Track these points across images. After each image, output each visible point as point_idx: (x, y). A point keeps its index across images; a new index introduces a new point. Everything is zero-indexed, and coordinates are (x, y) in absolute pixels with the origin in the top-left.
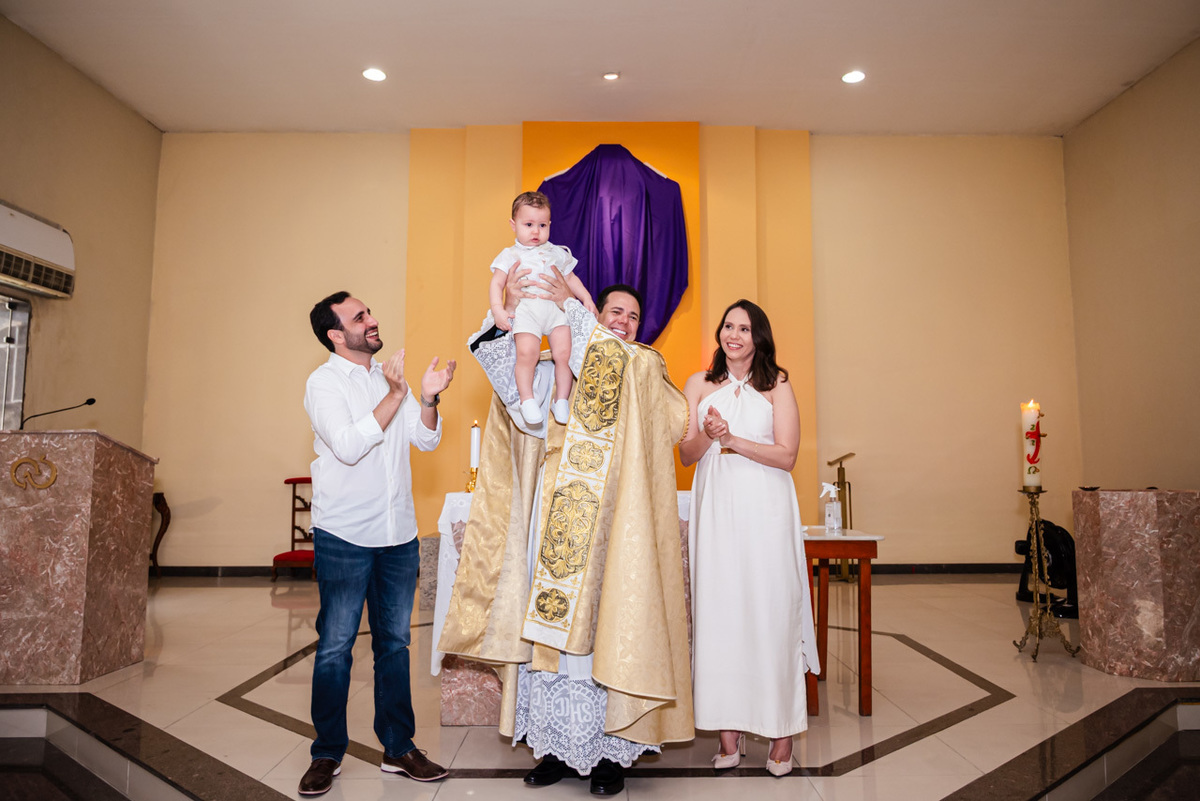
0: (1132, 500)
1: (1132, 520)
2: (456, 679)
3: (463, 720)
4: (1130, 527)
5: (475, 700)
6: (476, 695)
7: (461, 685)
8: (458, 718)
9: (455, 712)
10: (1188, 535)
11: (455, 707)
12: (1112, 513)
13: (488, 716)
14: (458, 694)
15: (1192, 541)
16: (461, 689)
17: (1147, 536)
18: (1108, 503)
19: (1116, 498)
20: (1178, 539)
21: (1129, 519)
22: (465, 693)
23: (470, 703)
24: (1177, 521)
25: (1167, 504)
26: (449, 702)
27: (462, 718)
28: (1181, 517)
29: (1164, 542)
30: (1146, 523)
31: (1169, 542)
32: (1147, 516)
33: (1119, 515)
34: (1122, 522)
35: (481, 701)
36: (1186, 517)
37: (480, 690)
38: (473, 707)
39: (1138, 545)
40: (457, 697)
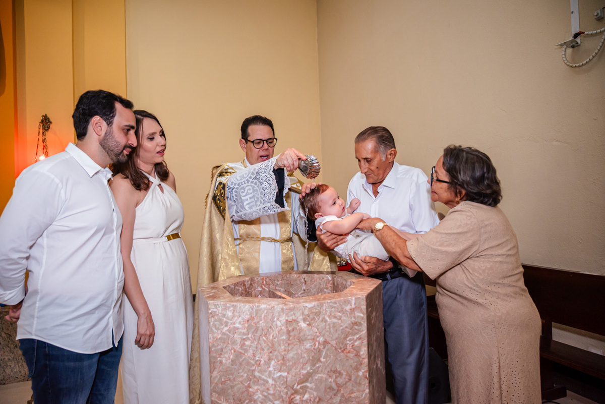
0: (253, 318)
1: (250, 353)
4: (248, 363)
10: (335, 371)
12: (225, 339)
15: (340, 381)
17: (271, 381)
18: (220, 320)
19: (230, 314)
20: (320, 380)
21: (246, 351)
24: (320, 351)
25: (303, 325)
28: (326, 342)
29: (296, 392)
30: (270, 359)
31: (305, 390)
33: (234, 342)
34: (238, 355)
36: (334, 343)
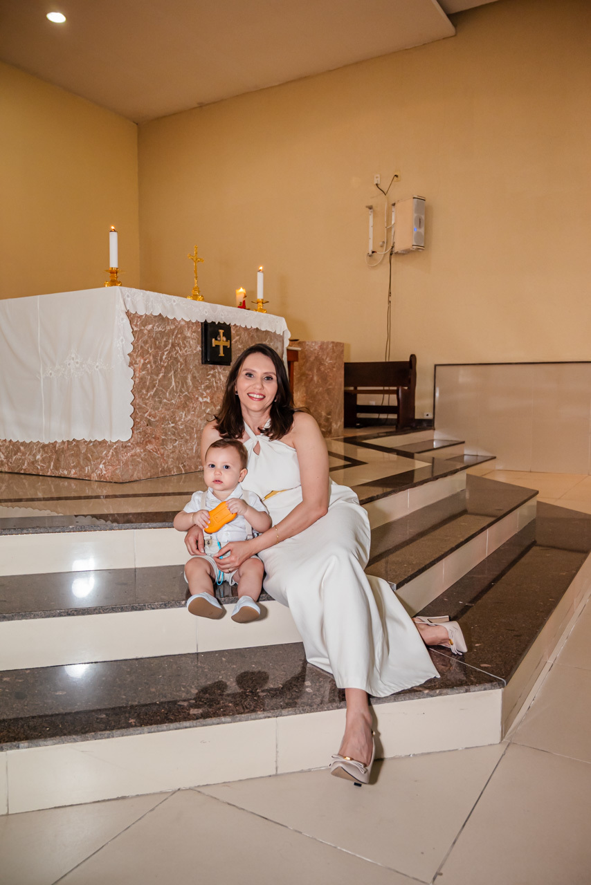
2: (130, 444)
3: (135, 477)
5: (142, 459)
6: (142, 455)
7: (133, 449)
8: (132, 475)
9: (130, 471)
11: (131, 467)
13: (150, 471)
14: (132, 456)
16: (133, 452)
17: (327, 364)
22: (136, 455)
23: (139, 462)
24: (337, 357)
26: (126, 464)
27: (135, 475)
32: (328, 354)
34: (316, 357)
35: (145, 460)
37: (144, 451)
38: (141, 465)
39: (323, 369)
40: (131, 459)
